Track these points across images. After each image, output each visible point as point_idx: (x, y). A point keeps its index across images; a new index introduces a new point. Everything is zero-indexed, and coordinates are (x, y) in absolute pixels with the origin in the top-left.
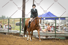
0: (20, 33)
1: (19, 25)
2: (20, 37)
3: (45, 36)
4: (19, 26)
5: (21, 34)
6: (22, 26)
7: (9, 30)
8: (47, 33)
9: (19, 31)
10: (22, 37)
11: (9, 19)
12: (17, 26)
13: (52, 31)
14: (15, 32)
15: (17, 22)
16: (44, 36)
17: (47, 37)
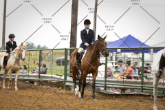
0: (65, 82)
1: (63, 65)
2: (64, 91)
3: (120, 88)
4: (63, 67)
5: (67, 84)
6: (68, 67)
7: (41, 75)
8: (123, 82)
9: (63, 78)
10: (70, 90)
11: (41, 51)
12: (60, 65)
13: (135, 77)
14: (53, 79)
15: (59, 58)
16: (116, 88)
17: (124, 90)
